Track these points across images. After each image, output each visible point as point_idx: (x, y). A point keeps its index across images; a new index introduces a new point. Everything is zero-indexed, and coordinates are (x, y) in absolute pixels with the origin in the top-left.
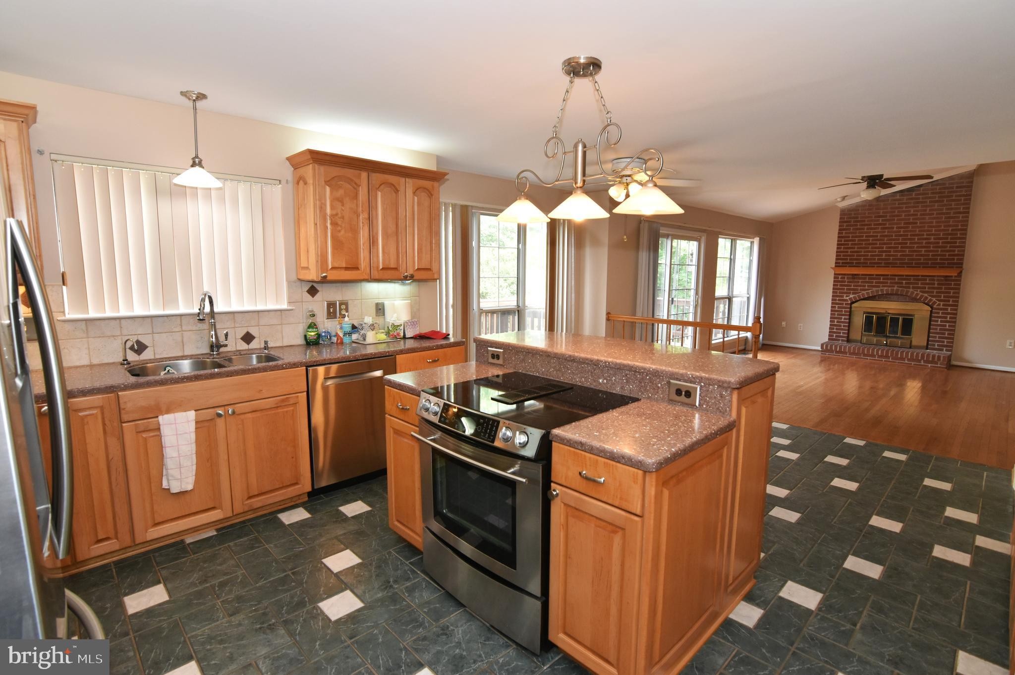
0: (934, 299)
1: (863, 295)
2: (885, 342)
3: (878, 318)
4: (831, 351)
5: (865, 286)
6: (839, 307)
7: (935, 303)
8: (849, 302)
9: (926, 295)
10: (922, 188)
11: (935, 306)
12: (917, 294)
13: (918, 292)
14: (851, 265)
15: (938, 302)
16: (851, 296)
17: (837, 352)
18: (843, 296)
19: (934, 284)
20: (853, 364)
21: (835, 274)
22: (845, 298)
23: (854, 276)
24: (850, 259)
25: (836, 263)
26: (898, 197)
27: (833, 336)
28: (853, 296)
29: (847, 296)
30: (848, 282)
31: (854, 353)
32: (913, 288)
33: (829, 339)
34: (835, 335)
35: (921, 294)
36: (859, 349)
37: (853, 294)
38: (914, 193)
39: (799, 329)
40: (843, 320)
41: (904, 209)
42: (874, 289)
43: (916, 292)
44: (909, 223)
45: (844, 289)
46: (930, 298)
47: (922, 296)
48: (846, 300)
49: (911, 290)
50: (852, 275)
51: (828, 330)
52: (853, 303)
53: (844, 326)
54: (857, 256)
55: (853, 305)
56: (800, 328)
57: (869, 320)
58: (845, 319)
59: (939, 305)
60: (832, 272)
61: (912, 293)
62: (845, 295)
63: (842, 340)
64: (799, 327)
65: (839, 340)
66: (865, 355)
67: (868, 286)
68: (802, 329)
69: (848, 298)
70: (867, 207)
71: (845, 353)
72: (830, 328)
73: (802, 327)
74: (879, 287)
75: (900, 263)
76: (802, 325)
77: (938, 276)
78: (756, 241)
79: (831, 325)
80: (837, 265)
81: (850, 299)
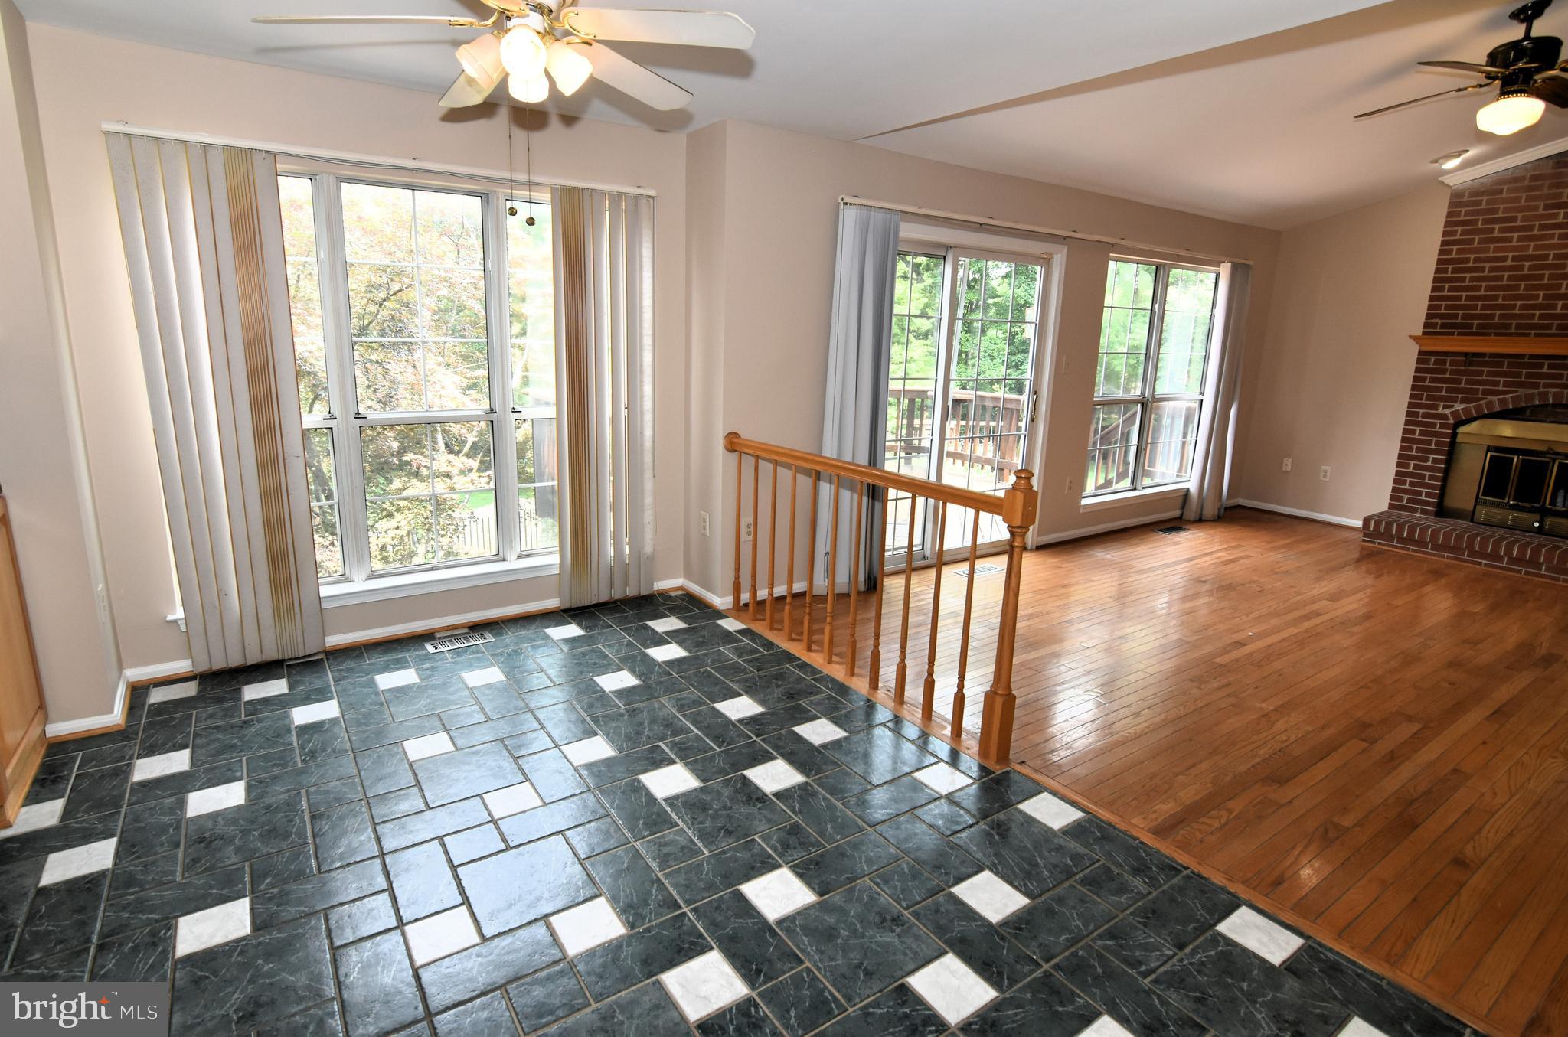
1: (1490, 405)
2: (1536, 525)
3: (1526, 465)
4: (1387, 536)
5: (1497, 384)
6: (1422, 433)
8: (1452, 421)
14: (1465, 330)
16: (1458, 407)
17: (1401, 540)
18: (1436, 407)
20: (1437, 574)
21: (1421, 353)
22: (1440, 410)
23: (1471, 358)
24: (1465, 317)
25: (1426, 325)
27: (1400, 500)
28: (1463, 406)
29: (1445, 407)
30: (1453, 372)
31: (1445, 547)
33: (1391, 506)
34: (1406, 497)
36: (1459, 538)
37: (1462, 402)
39: (1322, 478)
40: (1430, 464)
42: (1523, 392)
45: (1440, 389)
48: (1444, 417)
50: (1466, 354)
51: (1390, 485)
52: (1460, 423)
53: (1431, 478)
54: (1484, 307)
55: (1462, 429)
56: (1325, 476)
57: (1499, 466)
58: (1435, 461)
60: (1414, 350)
62: (1442, 404)
63: (1424, 512)
64: (1322, 474)
65: (1415, 510)
66: (1473, 553)
67: (1506, 384)
68: (1327, 479)
69: (1447, 411)
71: (1422, 543)
72: (1395, 481)
73: (1328, 475)
74: (1535, 386)
76: (1330, 468)
78: (1225, 270)
79: (1398, 473)
80: (1429, 329)
81: (1455, 414)
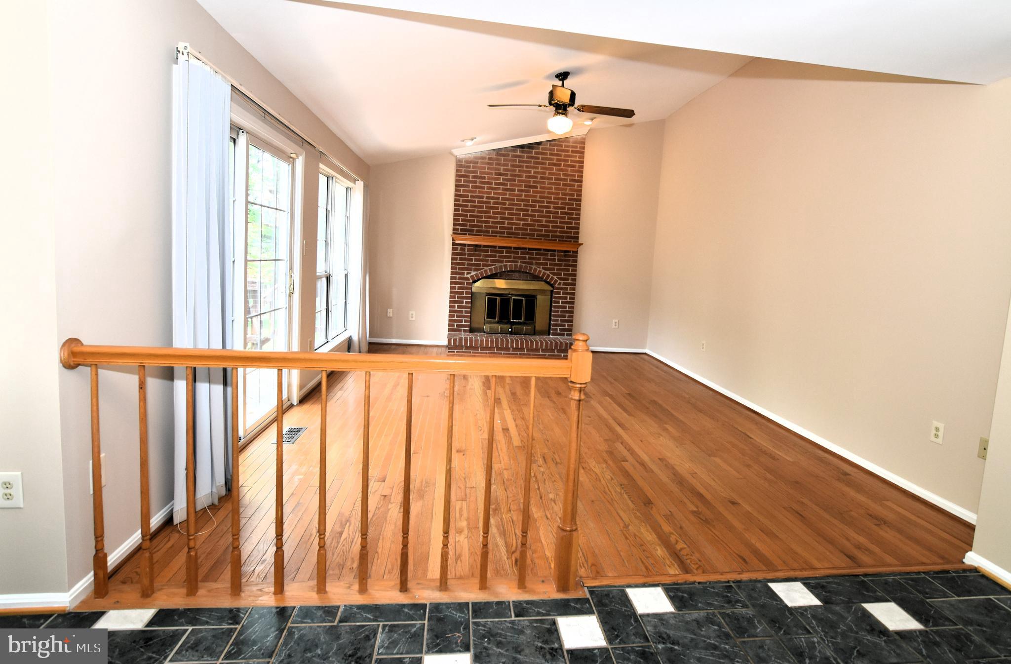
0: (555, 277)
1: (486, 271)
2: (510, 330)
3: (502, 300)
5: (487, 261)
6: (459, 288)
7: (556, 281)
8: (471, 281)
9: (548, 272)
10: (541, 146)
11: (556, 286)
12: (540, 272)
13: (541, 269)
14: (470, 232)
15: (559, 281)
16: (473, 273)
18: (463, 274)
19: (554, 260)
21: (453, 244)
22: (465, 276)
23: (475, 247)
24: (470, 226)
25: (454, 229)
26: (518, 153)
27: (453, 325)
28: (475, 273)
29: (468, 274)
30: (469, 255)
32: (536, 264)
33: (449, 330)
34: (456, 324)
35: (543, 271)
37: (475, 270)
38: (534, 151)
39: (411, 319)
40: (464, 304)
41: (525, 169)
42: (498, 265)
43: (539, 269)
44: (530, 187)
45: (464, 264)
46: (551, 275)
47: (544, 274)
48: (467, 279)
49: (534, 266)
50: (473, 245)
51: (447, 318)
52: (475, 282)
53: (466, 312)
54: (478, 221)
55: (475, 285)
56: (412, 317)
57: (491, 303)
58: (467, 303)
59: (560, 284)
60: (450, 241)
61: (535, 270)
62: (466, 272)
63: (465, 331)
64: (411, 316)
65: (460, 331)
66: (499, 349)
67: (491, 261)
68: (413, 319)
69: (469, 276)
70: (487, 161)
72: (450, 316)
73: (414, 316)
74: (502, 262)
75: (523, 234)
76: (413, 312)
77: (559, 251)
79: (450, 311)
80: (455, 232)
81: (472, 277)
